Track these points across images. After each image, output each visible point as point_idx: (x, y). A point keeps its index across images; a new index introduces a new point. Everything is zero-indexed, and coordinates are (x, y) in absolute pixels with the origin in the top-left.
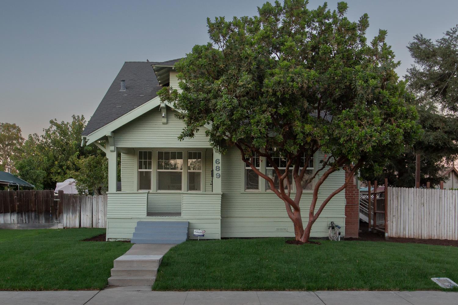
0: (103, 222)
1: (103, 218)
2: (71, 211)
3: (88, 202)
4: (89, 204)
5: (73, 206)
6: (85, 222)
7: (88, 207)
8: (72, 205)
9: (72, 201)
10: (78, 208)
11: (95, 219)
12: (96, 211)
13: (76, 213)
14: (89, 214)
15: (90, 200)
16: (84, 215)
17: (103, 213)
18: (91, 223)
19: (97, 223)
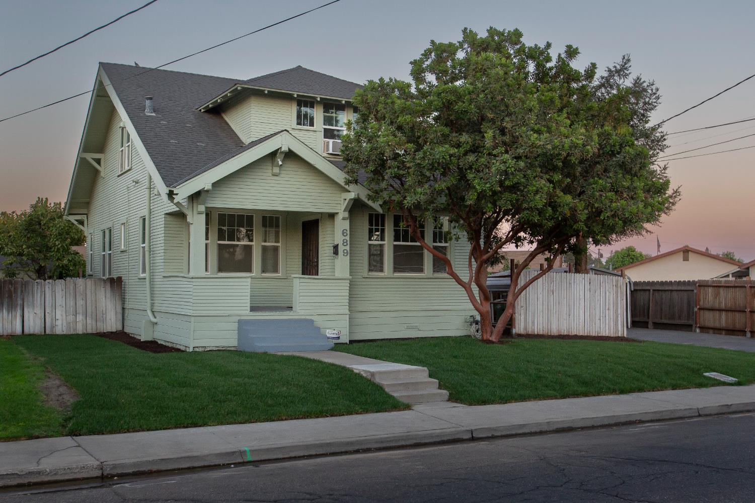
0: (64, 324)
1: (64, 317)
2: (5, 306)
3: (37, 291)
4: (39, 294)
5: (10, 297)
6: (32, 324)
7: (37, 300)
8: (7, 295)
9: (7, 289)
10: (20, 302)
11: (50, 319)
12: (52, 305)
13: (16, 310)
14: (39, 311)
15: (41, 288)
16: (29, 312)
17: (64, 309)
18: (43, 326)
19: (53, 327)
